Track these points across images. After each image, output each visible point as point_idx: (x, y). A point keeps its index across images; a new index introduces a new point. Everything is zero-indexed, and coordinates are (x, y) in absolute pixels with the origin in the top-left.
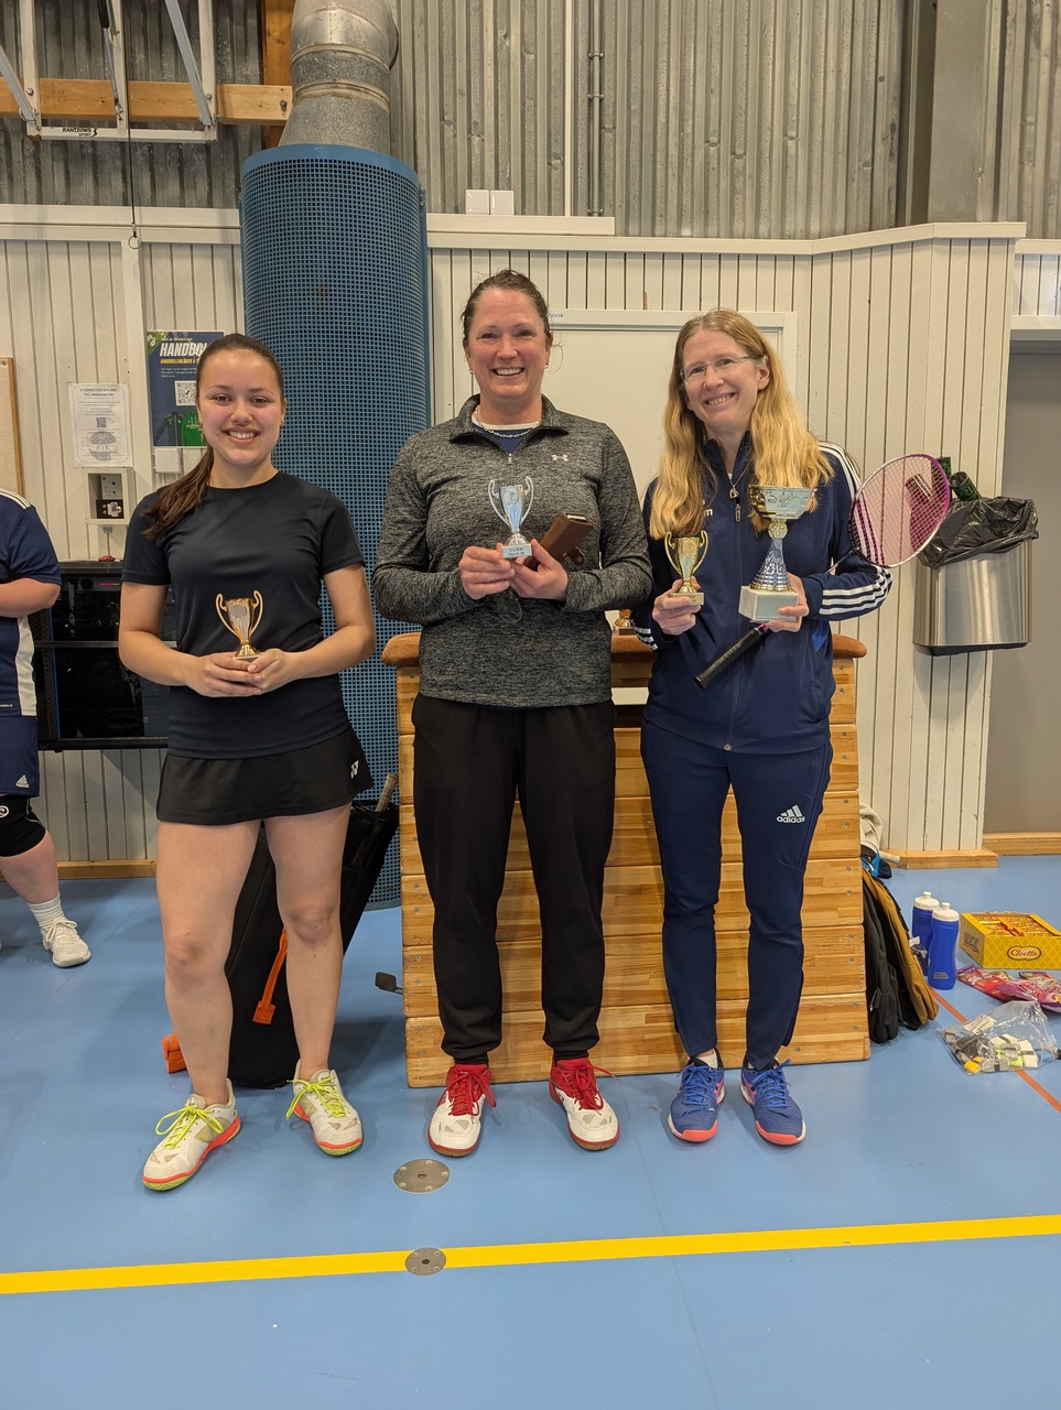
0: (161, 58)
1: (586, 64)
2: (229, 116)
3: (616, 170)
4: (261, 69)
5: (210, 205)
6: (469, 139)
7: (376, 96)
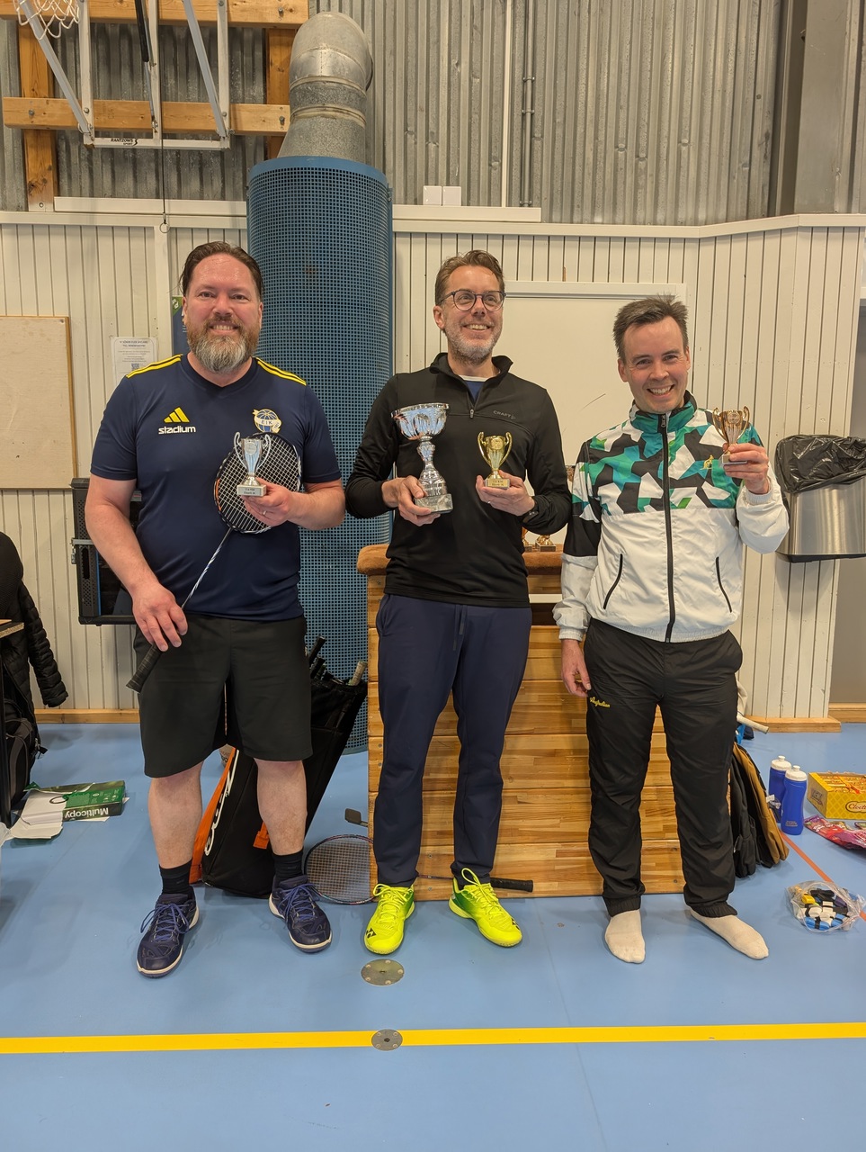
0: (187, 82)
1: (521, 86)
2: (239, 129)
3: (543, 169)
4: (265, 91)
5: (223, 198)
6: (427, 146)
7: (355, 116)
